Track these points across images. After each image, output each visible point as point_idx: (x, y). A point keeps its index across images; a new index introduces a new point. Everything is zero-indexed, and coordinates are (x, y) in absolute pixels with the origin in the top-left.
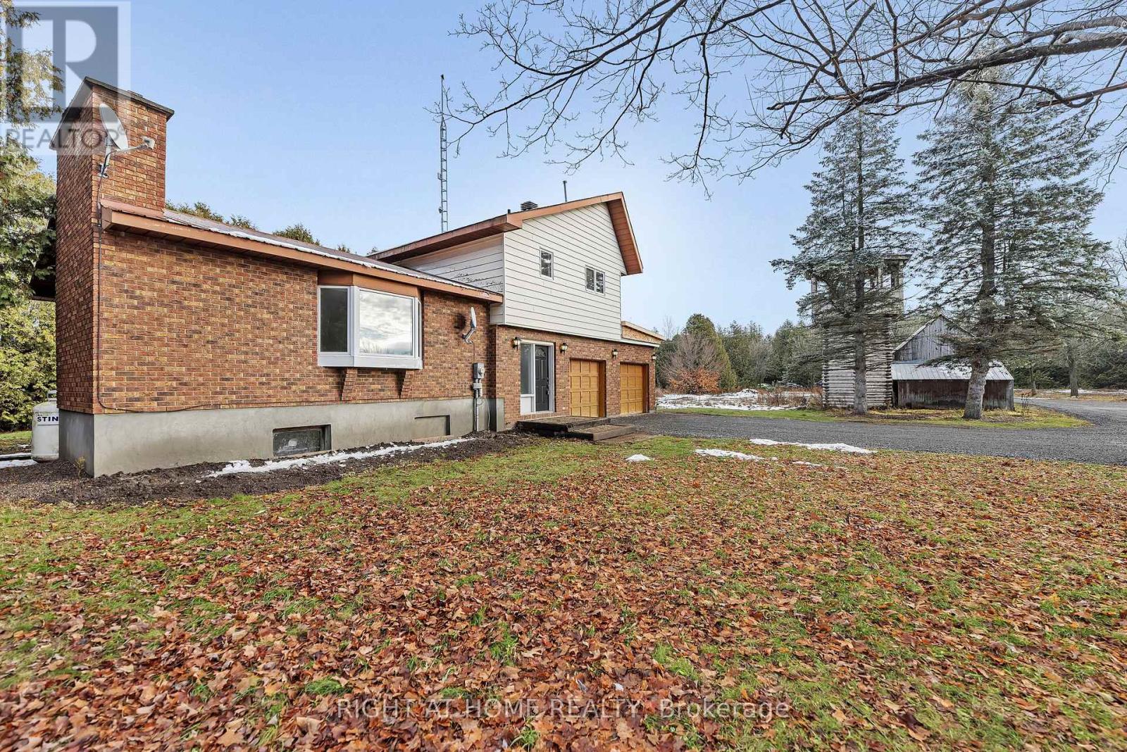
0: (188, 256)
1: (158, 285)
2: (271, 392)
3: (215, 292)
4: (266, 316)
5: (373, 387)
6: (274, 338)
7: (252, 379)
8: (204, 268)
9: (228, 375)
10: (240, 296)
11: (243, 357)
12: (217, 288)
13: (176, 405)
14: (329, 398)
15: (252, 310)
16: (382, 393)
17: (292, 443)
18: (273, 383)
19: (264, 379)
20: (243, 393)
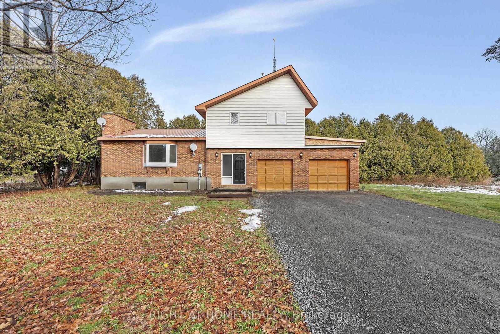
0: (115, 143)
1: (110, 151)
2: (131, 173)
3: (120, 151)
4: (130, 155)
5: (158, 172)
6: (132, 160)
7: (127, 170)
8: (118, 145)
9: (122, 169)
10: (125, 151)
11: (125, 165)
12: (120, 149)
13: (113, 176)
14: (145, 175)
15: (127, 154)
16: (161, 174)
17: (139, 187)
18: (132, 171)
19: (130, 170)
20: (125, 173)
